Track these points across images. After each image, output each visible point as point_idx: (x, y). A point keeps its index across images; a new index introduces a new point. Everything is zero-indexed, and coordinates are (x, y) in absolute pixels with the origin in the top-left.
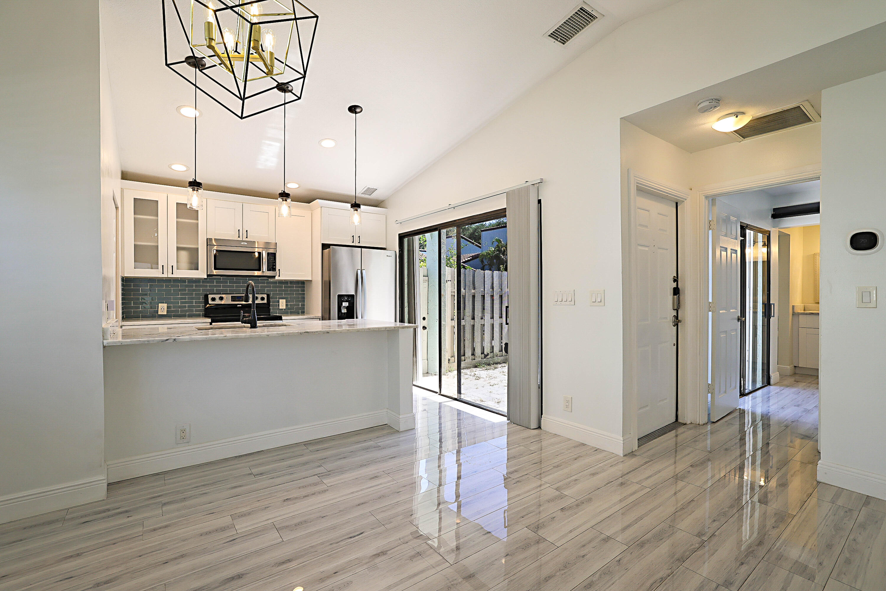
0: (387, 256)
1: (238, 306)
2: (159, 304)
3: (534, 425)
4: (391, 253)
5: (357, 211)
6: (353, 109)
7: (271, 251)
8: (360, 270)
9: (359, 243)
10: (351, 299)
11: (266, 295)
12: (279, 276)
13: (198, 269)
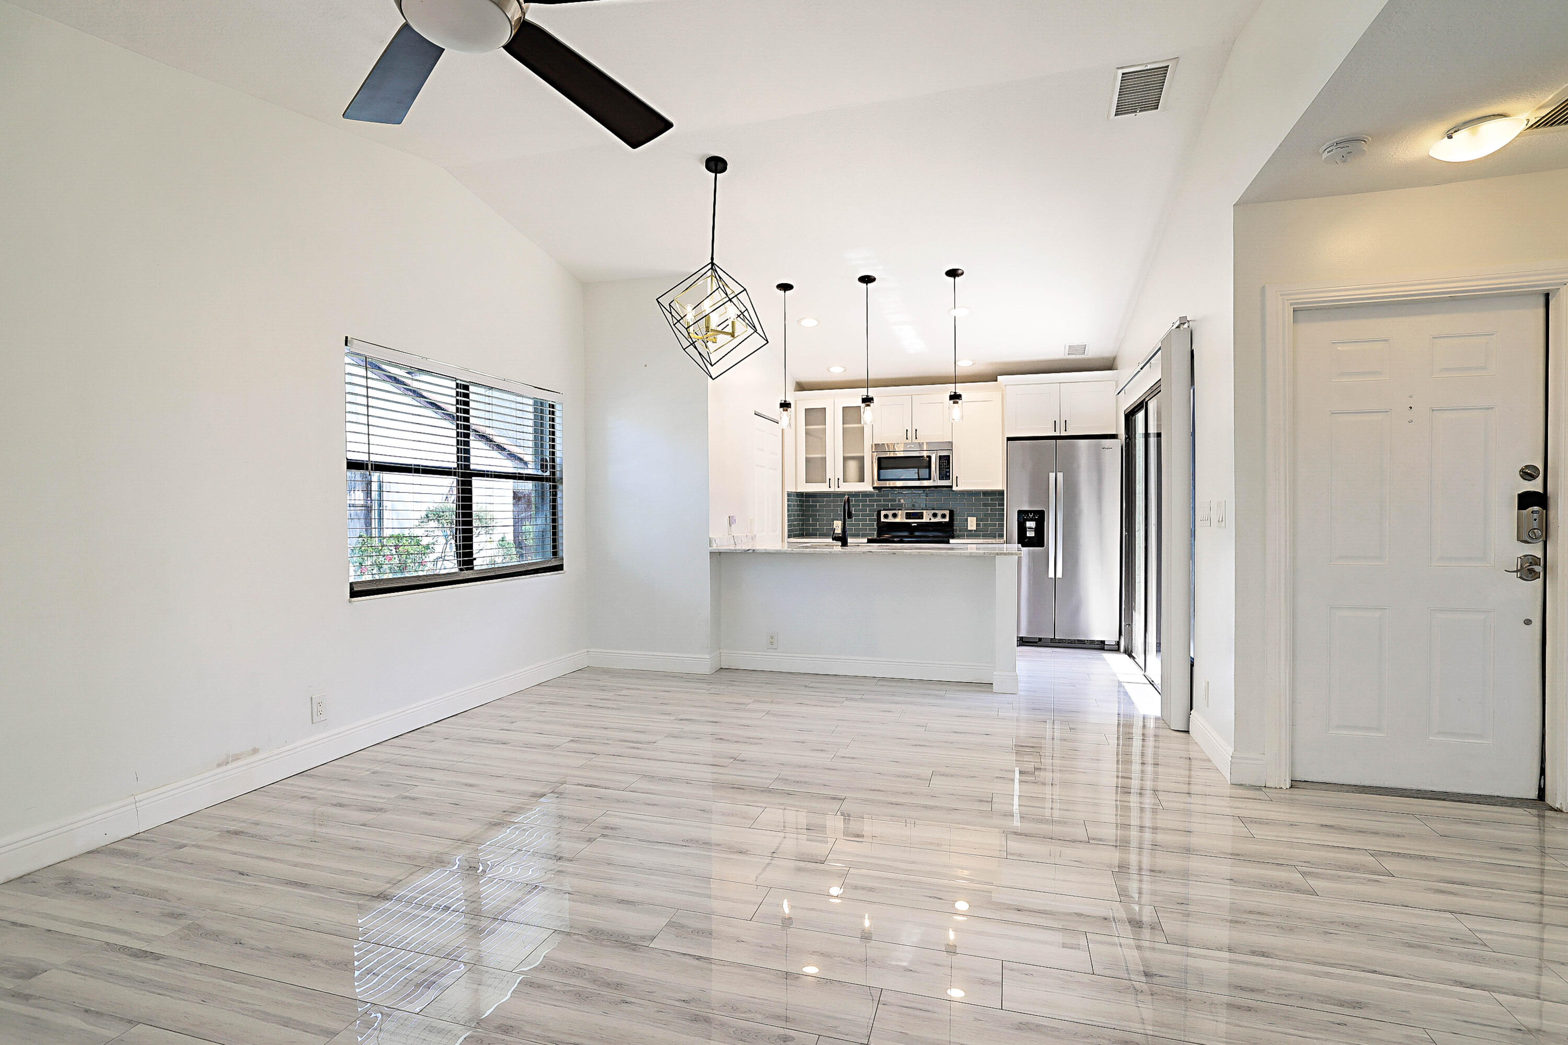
0: (1103, 448)
1: (913, 525)
7: (944, 453)
8: (1054, 473)
9: (1066, 430)
10: (1040, 517)
11: (948, 511)
12: (958, 486)
13: (864, 481)
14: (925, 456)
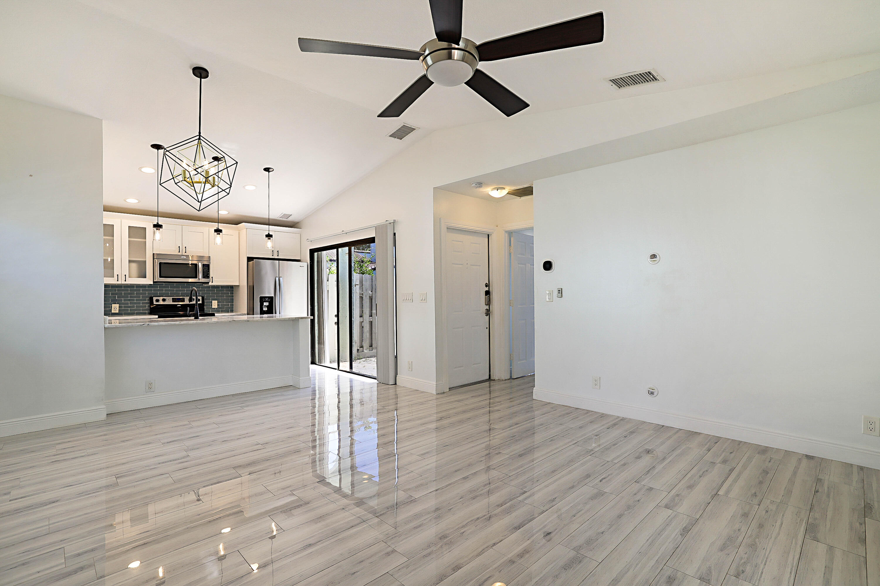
0: (300, 266)
1: (178, 306)
2: (113, 305)
3: (392, 382)
4: (305, 265)
5: (270, 239)
6: (267, 170)
7: (206, 263)
8: (278, 278)
9: (278, 256)
10: (271, 300)
11: (201, 297)
12: (212, 282)
13: (146, 278)
14: (190, 264)
